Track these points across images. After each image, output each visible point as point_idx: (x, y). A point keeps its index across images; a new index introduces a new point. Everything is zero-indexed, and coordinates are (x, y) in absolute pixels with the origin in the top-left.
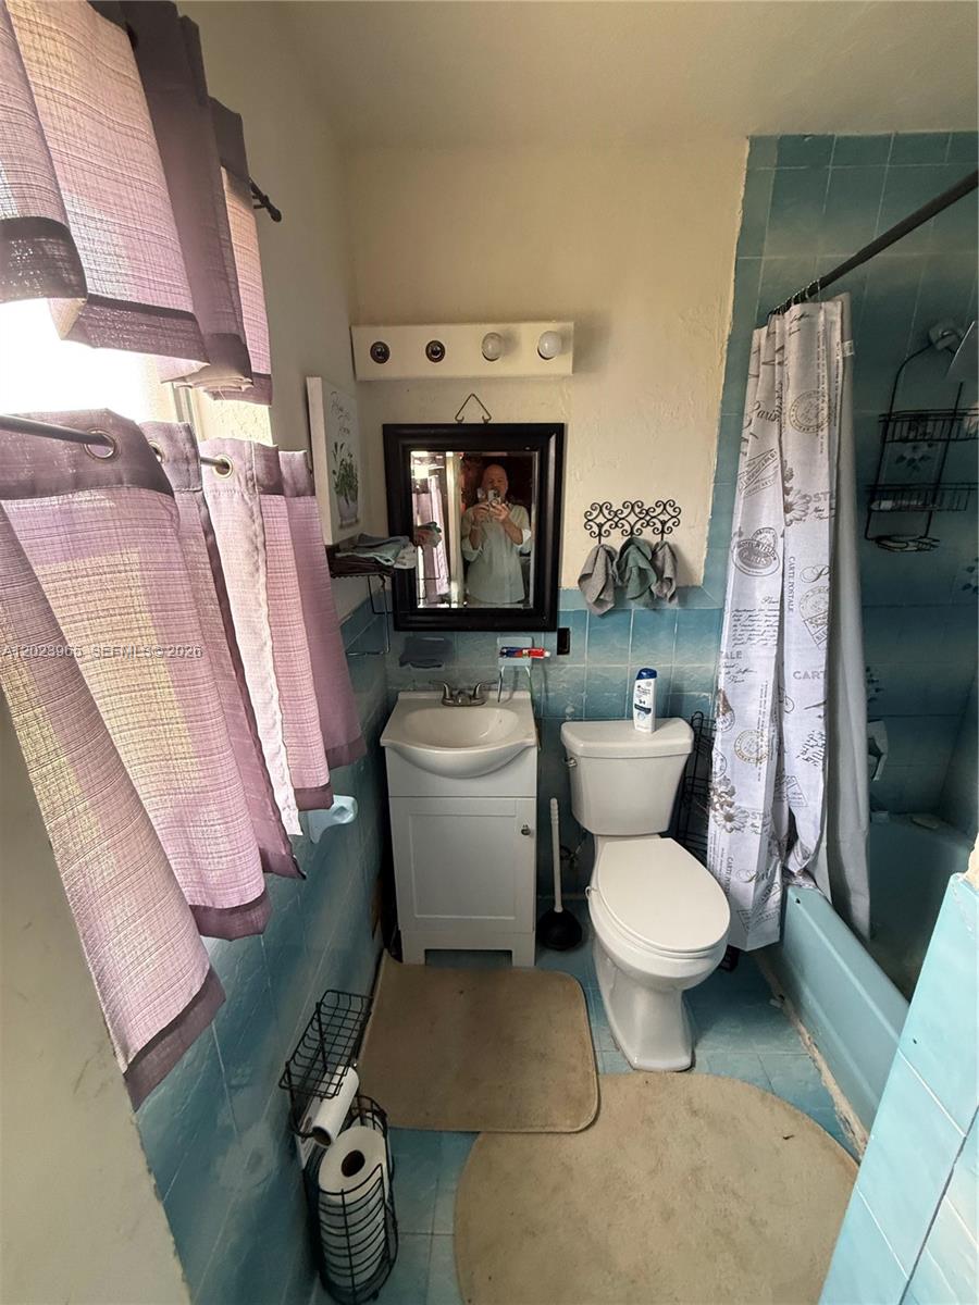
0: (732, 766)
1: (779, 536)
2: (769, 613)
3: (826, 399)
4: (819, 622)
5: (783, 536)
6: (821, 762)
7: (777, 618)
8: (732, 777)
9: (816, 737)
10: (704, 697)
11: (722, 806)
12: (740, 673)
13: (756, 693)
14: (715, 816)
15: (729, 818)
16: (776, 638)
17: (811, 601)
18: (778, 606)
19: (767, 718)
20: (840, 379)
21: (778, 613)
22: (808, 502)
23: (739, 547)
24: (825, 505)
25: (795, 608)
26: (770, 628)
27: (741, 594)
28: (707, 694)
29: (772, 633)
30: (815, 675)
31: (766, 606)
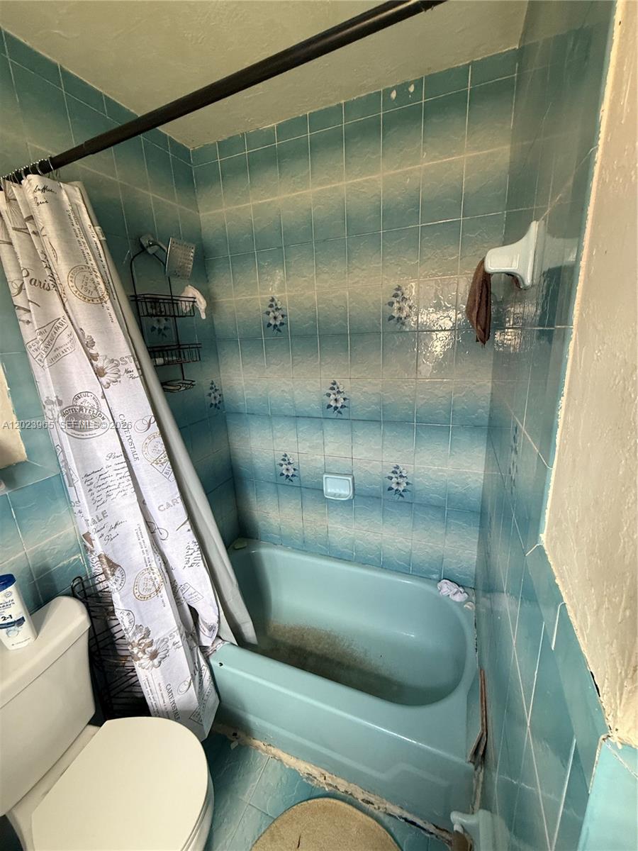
0: (139, 612)
1: (100, 399)
2: (118, 467)
3: (98, 274)
4: (163, 461)
5: (104, 397)
6: (201, 561)
7: (127, 469)
8: (142, 620)
9: (192, 546)
10: (75, 560)
11: (144, 652)
12: (110, 529)
13: (134, 539)
14: (140, 665)
15: (154, 655)
16: (132, 486)
17: (150, 447)
18: (123, 459)
19: (151, 553)
20: (103, 259)
21: (125, 465)
22: (117, 365)
23: (64, 415)
24: (132, 366)
25: (140, 456)
26: (123, 479)
27: (82, 459)
28: (76, 557)
29: (127, 483)
30: (175, 502)
31: (112, 462)
